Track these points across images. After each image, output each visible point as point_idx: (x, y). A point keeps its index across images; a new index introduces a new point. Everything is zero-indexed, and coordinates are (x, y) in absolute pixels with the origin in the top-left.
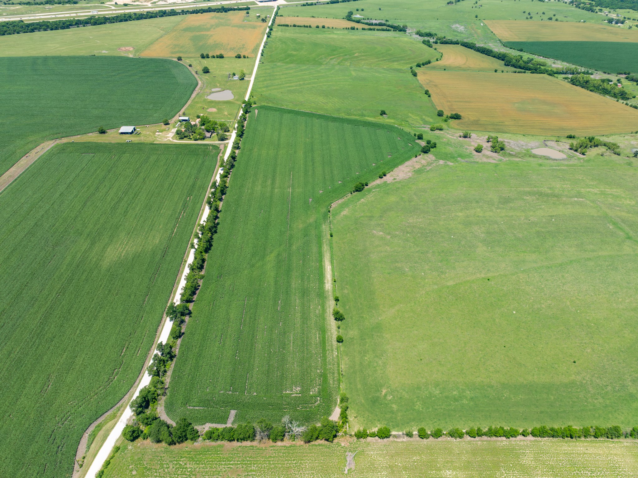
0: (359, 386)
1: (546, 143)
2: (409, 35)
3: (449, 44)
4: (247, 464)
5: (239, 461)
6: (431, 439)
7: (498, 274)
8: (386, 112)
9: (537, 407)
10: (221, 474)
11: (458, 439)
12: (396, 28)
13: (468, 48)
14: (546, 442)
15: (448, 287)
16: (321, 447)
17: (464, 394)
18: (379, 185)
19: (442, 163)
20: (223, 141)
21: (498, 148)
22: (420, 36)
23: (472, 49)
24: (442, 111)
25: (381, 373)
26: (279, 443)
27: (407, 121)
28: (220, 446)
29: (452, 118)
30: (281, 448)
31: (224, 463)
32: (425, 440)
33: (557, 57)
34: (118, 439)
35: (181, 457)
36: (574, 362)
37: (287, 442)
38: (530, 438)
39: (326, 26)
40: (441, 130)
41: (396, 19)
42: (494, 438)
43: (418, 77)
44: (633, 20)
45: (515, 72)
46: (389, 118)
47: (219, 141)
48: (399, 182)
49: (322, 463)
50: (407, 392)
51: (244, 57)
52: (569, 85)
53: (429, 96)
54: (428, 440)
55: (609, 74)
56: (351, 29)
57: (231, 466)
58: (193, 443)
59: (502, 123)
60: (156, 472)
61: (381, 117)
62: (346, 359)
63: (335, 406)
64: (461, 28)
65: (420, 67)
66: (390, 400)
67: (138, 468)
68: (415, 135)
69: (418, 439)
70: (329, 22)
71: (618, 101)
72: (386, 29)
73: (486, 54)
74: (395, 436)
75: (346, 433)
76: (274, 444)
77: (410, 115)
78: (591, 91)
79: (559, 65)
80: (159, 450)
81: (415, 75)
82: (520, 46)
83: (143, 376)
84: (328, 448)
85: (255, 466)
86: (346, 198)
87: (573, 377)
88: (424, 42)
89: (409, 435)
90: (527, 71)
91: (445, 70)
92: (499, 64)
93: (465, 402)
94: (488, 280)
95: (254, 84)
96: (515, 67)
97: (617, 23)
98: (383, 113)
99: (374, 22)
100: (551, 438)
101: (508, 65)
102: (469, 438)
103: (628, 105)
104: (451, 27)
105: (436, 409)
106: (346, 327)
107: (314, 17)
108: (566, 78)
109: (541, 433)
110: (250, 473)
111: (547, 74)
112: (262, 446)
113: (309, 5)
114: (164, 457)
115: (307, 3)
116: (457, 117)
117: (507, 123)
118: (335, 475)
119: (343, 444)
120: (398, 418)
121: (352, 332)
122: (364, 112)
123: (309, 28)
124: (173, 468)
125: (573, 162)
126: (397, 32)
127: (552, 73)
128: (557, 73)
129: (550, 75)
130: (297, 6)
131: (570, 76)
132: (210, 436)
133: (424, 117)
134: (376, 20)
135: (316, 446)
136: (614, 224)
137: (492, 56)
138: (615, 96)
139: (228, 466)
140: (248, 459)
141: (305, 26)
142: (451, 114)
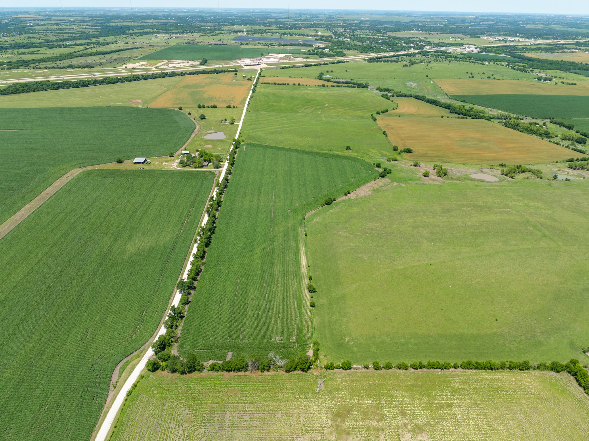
0: (328, 336)
1: (482, 169)
2: (371, 90)
3: (404, 97)
4: (241, 386)
5: (236, 385)
6: (383, 370)
7: (439, 261)
8: (351, 147)
9: (466, 350)
10: (222, 393)
11: (404, 371)
12: (359, 85)
13: (420, 100)
14: (472, 373)
15: (398, 270)
16: (298, 376)
17: (410, 341)
18: (344, 200)
19: (396, 185)
20: (218, 168)
21: (443, 173)
22: (380, 91)
23: (423, 100)
24: (397, 147)
25: (344, 328)
26: (266, 373)
27: (368, 155)
28: (220, 375)
29: (405, 151)
30: (267, 376)
31: (223, 386)
32: (378, 371)
33: (493, 107)
34: (142, 371)
35: (191, 382)
36: (496, 320)
37: (272, 372)
38: (460, 370)
39: (301, 84)
40: (396, 160)
41: (359, 79)
42: (432, 370)
43: (378, 122)
44: (559, 78)
45: (459, 118)
46: (353, 152)
47: (215, 168)
48: (361, 198)
49: (299, 386)
50: (365, 340)
51: (234, 107)
52: (503, 128)
53: (386, 136)
54: (380, 371)
55: (536, 119)
56: (322, 86)
57: (230, 388)
58: (200, 373)
59: (446, 155)
60: (172, 392)
61: (346, 151)
62: (318, 318)
63: (309, 349)
64: (414, 85)
65: (379, 114)
66: (352, 345)
67: (158, 389)
68: (374, 164)
69: (373, 370)
70: (303, 81)
71: (543, 139)
72: (352, 86)
73: (435, 105)
74: (355, 368)
75: (317, 366)
76: (262, 374)
77: (370, 149)
78: (520, 131)
79: (495, 112)
80: (174, 378)
81: (375, 120)
82: (464, 99)
83: (159, 330)
84: (304, 376)
85: (248, 388)
86: (318, 209)
87: (495, 330)
88: (383, 96)
89: (367, 367)
90: (468, 117)
91: (400, 116)
92: (445, 112)
93: (410, 346)
94: (431, 265)
95: (242, 128)
96: (459, 114)
97: (545, 80)
98: (348, 148)
99: (341, 80)
100: (476, 370)
101: (452, 113)
102: (413, 370)
103: (551, 142)
104: (406, 84)
105: (387, 351)
106: (318, 297)
107: (291, 77)
108: (500, 122)
109: (468, 366)
110: (244, 393)
111: (485, 119)
112: (253, 375)
113: (287, 68)
114: (177, 382)
115: (285, 67)
116: (409, 151)
117: (450, 155)
118: (309, 394)
119: (315, 374)
120: (358, 357)
121: (322, 300)
122: (332, 147)
123: (287, 85)
124: (185, 389)
125: (503, 183)
126: (361, 88)
127: (489, 119)
128: (493, 118)
129: (487, 120)
130: (277, 69)
131: (504, 121)
132: (213, 368)
133: (382, 151)
134: (343, 79)
135: (295, 375)
136: (534, 226)
137: (440, 106)
138: (541, 135)
139: (227, 388)
140: (242, 383)
141: (283, 84)
142: (404, 149)
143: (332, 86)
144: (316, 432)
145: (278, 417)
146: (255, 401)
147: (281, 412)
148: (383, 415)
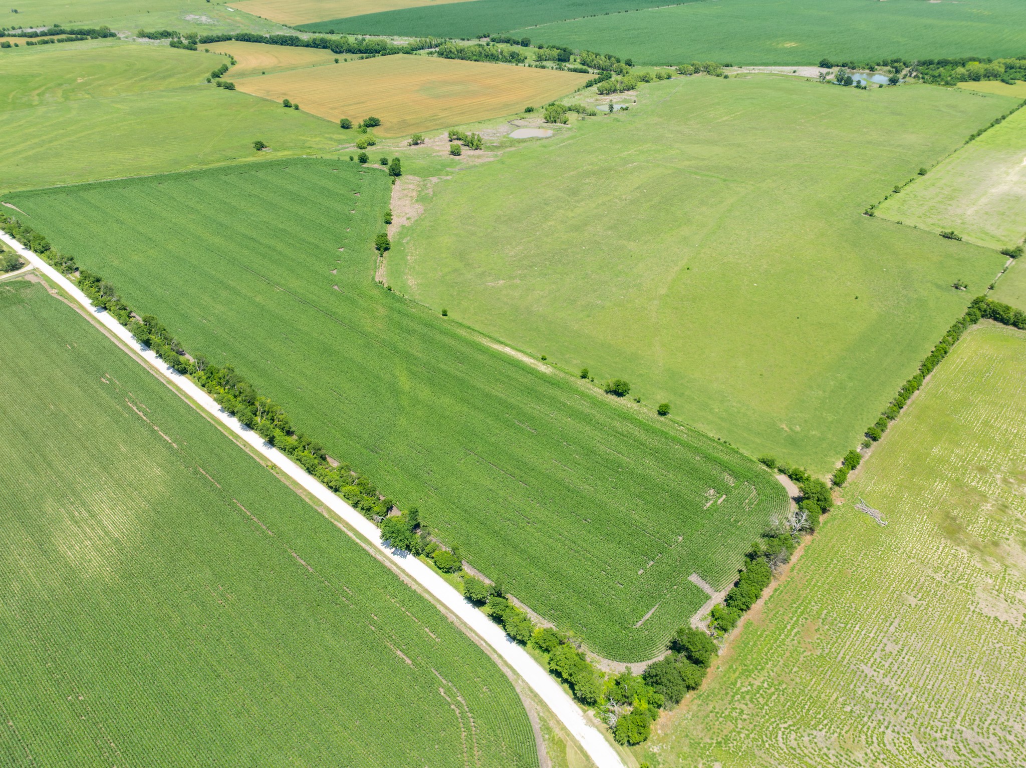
0: (758, 440)
1: (513, 123)
2: (130, 40)
3: (217, 41)
4: (803, 611)
5: (793, 617)
7: (686, 260)
8: (265, 143)
9: (893, 350)
10: (802, 650)
11: (898, 418)
12: (91, 34)
15: (668, 296)
16: (828, 525)
17: (839, 379)
18: (401, 232)
19: (437, 181)
20: (17, 269)
21: (473, 144)
22: (150, 38)
23: (260, 42)
24: (348, 120)
25: (753, 414)
26: (792, 560)
27: (312, 147)
28: (748, 624)
29: (368, 126)
30: (802, 562)
31: (783, 636)
32: (881, 440)
34: (622, 759)
35: (734, 684)
36: (856, 298)
40: (373, 144)
43: (238, 88)
45: (362, 58)
46: (275, 150)
47: (7, 271)
48: (421, 219)
49: (855, 537)
50: (801, 412)
53: (296, 108)
54: (883, 438)
55: (468, 40)
57: (795, 630)
58: (717, 655)
59: (435, 116)
60: (739, 733)
61: (261, 152)
62: (701, 425)
63: (772, 476)
64: (204, 19)
65: (219, 77)
66: (802, 431)
67: (710, 756)
68: (352, 159)
69: (876, 443)
71: (517, 65)
76: (790, 565)
77: (301, 138)
78: (475, 61)
79: (401, 41)
80: (694, 708)
81: (230, 87)
84: (835, 519)
85: (813, 603)
86: (383, 265)
87: (874, 311)
88: (172, 45)
89: (867, 446)
90: (376, 54)
91: (264, 73)
92: (326, 55)
93: (850, 384)
94: (688, 269)
96: (353, 53)
98: (260, 146)
101: (340, 52)
103: (532, 66)
104: (186, 20)
105: (844, 408)
108: (431, 53)
110: (823, 617)
111: (403, 53)
112: (782, 578)
114: (714, 708)
116: (373, 123)
117: (441, 115)
118: (882, 536)
119: (839, 504)
122: (223, 153)
124: (747, 705)
125: (567, 134)
126: (102, 38)
127: (410, 51)
128: (416, 49)
129: (408, 53)
131: (432, 50)
132: (722, 624)
133: (327, 135)
134: (33, 27)
136: (696, 174)
137: (304, 46)
138: (507, 60)
139: (793, 634)
140: (795, 605)
142: (365, 121)
143: (28, 44)
144: (975, 577)
145: (915, 603)
146: (856, 612)
147: (904, 593)
148: (974, 489)
